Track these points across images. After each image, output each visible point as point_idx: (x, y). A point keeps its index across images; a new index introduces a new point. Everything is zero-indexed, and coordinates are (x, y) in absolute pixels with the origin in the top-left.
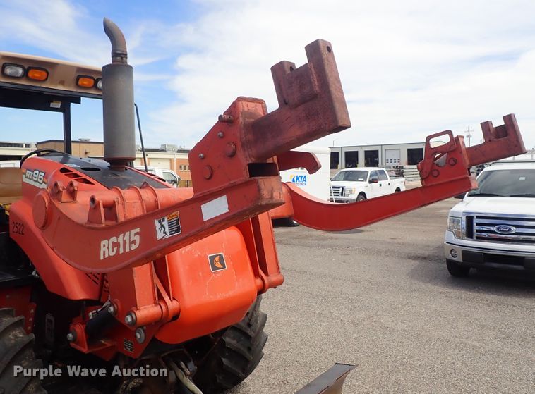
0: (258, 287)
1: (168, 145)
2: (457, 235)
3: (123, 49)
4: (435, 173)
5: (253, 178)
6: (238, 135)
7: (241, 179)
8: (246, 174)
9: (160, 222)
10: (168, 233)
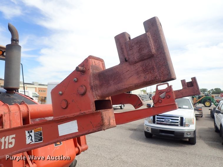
0: (76, 152)
1: (35, 82)
2: (149, 122)
3: (16, 38)
4: (160, 101)
5: (99, 111)
6: (89, 81)
7: (90, 110)
8: (93, 108)
9: (29, 132)
10: (33, 140)
